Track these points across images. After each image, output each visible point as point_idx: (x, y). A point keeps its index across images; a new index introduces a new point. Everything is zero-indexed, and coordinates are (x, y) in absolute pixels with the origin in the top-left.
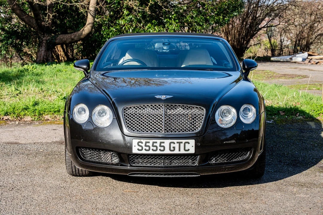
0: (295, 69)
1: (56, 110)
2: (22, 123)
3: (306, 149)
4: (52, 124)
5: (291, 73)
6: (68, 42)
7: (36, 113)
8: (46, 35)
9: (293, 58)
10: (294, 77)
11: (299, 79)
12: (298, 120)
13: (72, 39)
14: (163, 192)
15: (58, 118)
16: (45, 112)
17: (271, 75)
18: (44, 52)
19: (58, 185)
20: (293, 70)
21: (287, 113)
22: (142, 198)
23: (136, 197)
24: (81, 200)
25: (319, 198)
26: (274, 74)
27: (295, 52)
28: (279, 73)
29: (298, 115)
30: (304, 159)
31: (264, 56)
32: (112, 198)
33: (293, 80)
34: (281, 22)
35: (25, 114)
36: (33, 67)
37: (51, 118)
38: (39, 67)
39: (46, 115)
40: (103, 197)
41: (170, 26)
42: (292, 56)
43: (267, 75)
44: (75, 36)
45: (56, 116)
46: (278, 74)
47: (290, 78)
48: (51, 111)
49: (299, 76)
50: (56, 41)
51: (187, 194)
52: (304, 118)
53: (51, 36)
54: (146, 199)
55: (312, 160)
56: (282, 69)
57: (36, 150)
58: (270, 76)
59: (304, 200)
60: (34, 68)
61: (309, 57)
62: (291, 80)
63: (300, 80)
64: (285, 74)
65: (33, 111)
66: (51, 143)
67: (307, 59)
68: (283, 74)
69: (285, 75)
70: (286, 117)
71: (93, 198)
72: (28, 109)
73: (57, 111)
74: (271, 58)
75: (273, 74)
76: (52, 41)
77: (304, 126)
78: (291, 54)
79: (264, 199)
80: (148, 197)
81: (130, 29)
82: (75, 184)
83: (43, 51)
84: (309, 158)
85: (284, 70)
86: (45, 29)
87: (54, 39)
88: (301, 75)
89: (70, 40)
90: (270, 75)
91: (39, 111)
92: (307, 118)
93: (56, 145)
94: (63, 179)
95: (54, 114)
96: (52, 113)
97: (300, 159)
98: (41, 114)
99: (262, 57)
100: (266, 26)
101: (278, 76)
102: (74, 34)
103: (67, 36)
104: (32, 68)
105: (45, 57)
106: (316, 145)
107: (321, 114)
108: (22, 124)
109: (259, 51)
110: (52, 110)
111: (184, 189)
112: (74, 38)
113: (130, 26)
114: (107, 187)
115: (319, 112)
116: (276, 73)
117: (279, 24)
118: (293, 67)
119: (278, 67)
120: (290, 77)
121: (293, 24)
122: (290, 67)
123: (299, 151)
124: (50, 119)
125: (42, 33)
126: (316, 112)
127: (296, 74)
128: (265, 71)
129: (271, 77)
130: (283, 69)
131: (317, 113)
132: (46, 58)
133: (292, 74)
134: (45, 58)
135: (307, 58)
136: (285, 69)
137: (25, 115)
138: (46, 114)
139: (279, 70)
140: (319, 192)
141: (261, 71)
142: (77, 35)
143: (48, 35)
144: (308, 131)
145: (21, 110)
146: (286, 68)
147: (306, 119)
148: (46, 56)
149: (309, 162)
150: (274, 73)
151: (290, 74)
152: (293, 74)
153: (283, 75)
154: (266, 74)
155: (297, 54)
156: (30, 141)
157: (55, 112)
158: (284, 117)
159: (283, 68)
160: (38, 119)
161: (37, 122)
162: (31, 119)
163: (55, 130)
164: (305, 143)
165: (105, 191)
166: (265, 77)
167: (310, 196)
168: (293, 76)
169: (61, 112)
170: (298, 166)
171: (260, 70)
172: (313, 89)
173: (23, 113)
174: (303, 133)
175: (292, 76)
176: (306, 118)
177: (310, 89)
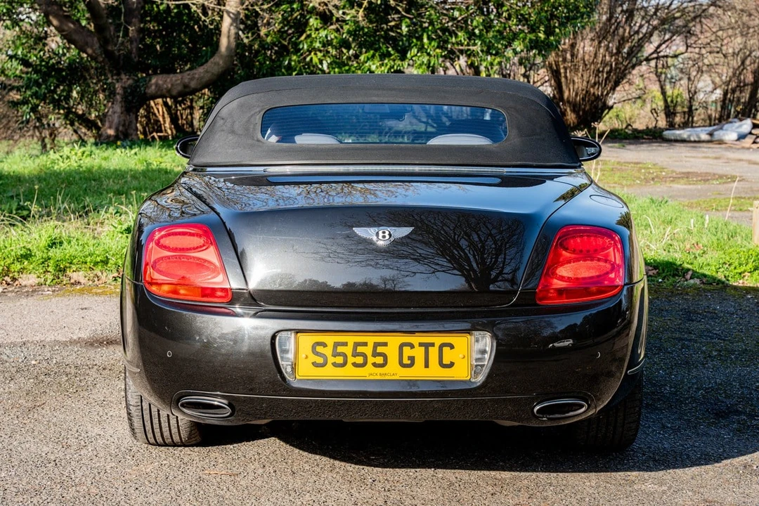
0: (715, 161)
1: (98, 259)
2: (12, 292)
3: (687, 363)
4: (84, 294)
5: (704, 169)
6: (174, 93)
7: (48, 266)
8: (123, 76)
9: (716, 133)
10: (708, 180)
11: (720, 184)
12: (688, 288)
13: (186, 86)
14: (303, 474)
15: (103, 278)
16: (71, 263)
17: (655, 174)
18: (119, 117)
19: (44, 454)
20: (711, 161)
21: (663, 271)
22: (246, 492)
23: (231, 487)
24: (87, 497)
25: (690, 493)
26: (661, 172)
27: (723, 118)
28: (675, 169)
29: (688, 277)
30: (676, 391)
31: (647, 128)
32: (168, 491)
33: (706, 186)
34: (690, 46)
35: (24, 269)
36: (83, 153)
37: (87, 279)
38: (98, 151)
39: (73, 271)
40: (148, 489)
41: (419, 54)
42: (715, 127)
43: (645, 175)
44: (192, 79)
45: (99, 274)
46: (673, 172)
47: (699, 182)
48: (86, 263)
49: (721, 177)
50: (146, 91)
51: (363, 480)
52: (703, 283)
53: (136, 78)
54: (254, 493)
55: (695, 392)
56: (685, 159)
57: (20, 361)
58: (650, 176)
59: (651, 499)
60: (85, 155)
61: (754, 131)
62: (699, 187)
63: (722, 187)
64: (688, 173)
65: (43, 263)
66: (65, 344)
67: (750, 136)
68: (683, 173)
69: (687, 175)
70: (660, 280)
71: (120, 491)
72: (31, 255)
73: (102, 261)
74: (663, 131)
75: (659, 173)
76: (138, 90)
77: (698, 304)
78: (713, 123)
79: (551, 497)
80: (260, 488)
81: (324, 62)
82: (86, 452)
83: (116, 115)
84: (689, 388)
85: (689, 161)
86: (122, 62)
87: (143, 85)
88: (726, 173)
89: (180, 88)
90: (653, 173)
91: (58, 261)
92: (711, 284)
93: (76, 349)
94: (61, 439)
95: (93, 269)
96: (90, 268)
97: (665, 389)
98: (61, 268)
99: (644, 130)
100: (655, 55)
101: (670, 177)
102: (189, 75)
103: (174, 79)
104: (80, 154)
105: (121, 128)
106: (715, 353)
107: (746, 273)
108: (9, 295)
109: (641, 116)
110: (89, 259)
111: (357, 467)
112: (189, 83)
113: (324, 56)
114: (165, 462)
115: (742, 270)
116: (665, 170)
117: (686, 52)
118: (710, 155)
119: (675, 155)
120: (700, 178)
121: (718, 52)
122: (704, 155)
123: (668, 368)
124: (82, 281)
125: (115, 72)
126: (735, 268)
127: (715, 172)
128: (641, 165)
129: (653, 179)
130: (688, 159)
131: (736, 271)
132: (124, 130)
133: (705, 171)
134: (121, 132)
135: (751, 133)
136: (691, 159)
137: (21, 271)
138: (75, 269)
139: (675, 161)
140: (692, 479)
141: (633, 165)
142: (197, 76)
143: (130, 76)
144: (706, 316)
145: (14, 260)
146: (694, 157)
147: (708, 287)
148: (124, 125)
149: (687, 399)
150: (662, 169)
151: (701, 173)
152: (707, 173)
153: (682, 175)
154: (643, 171)
155: (727, 123)
156: (15, 338)
157: (96, 263)
158: (654, 281)
159: (686, 157)
160: (54, 281)
161: (50, 289)
162: (37, 281)
163: (86, 309)
164: (688, 347)
165: (156, 472)
166: (639, 178)
167: (670, 488)
168: (707, 178)
169: (109, 265)
170: (657, 409)
171: (630, 163)
172: (749, 208)
173: (18, 266)
174: (693, 321)
175: (705, 178)
176: (708, 284)
177: (741, 210)
